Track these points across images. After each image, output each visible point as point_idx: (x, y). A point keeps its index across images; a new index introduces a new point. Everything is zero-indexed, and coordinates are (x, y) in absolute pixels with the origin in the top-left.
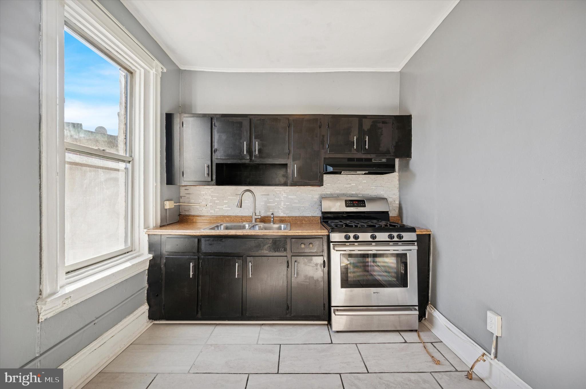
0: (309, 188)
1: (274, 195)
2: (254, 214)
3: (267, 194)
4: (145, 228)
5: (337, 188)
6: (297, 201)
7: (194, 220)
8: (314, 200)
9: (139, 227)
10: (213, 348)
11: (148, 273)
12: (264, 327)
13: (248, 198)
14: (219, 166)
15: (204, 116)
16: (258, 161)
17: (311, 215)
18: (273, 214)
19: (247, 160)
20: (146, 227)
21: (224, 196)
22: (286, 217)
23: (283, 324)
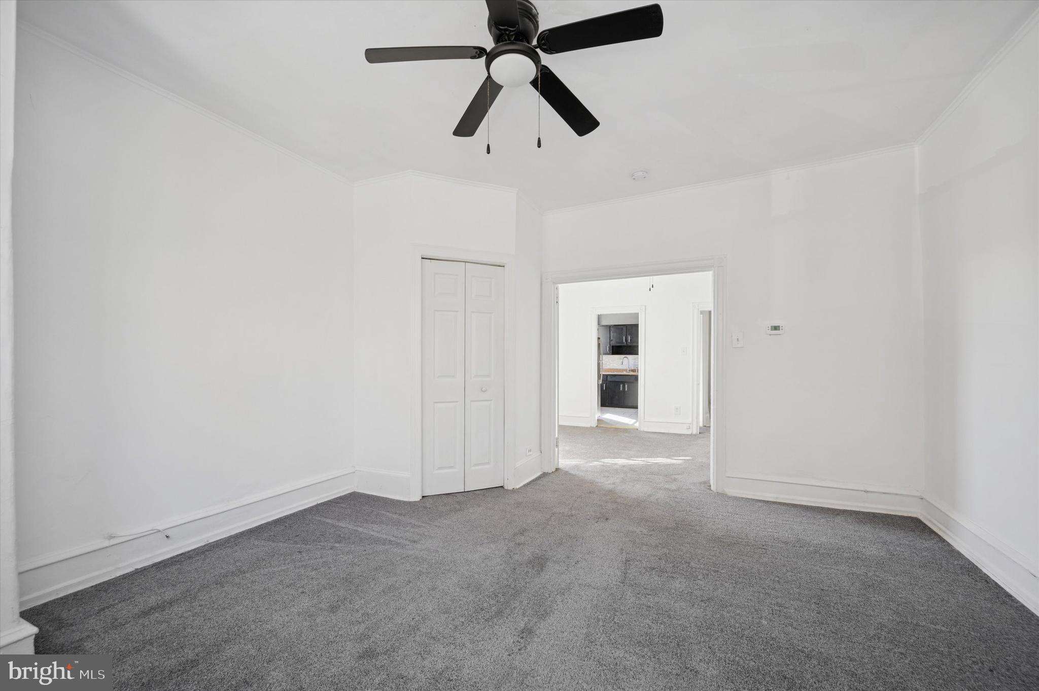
2: (628, 367)
13: (625, 361)
14: (613, 347)
15: (607, 326)
16: (630, 344)
19: (625, 344)
21: (615, 359)
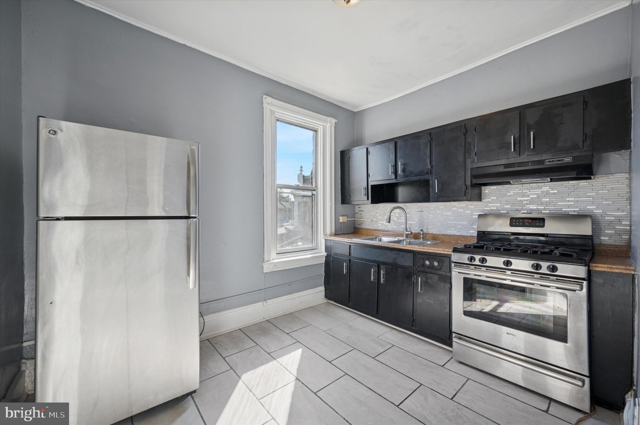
0: (466, 203)
1: (428, 212)
2: (405, 230)
3: (421, 210)
4: (323, 235)
5: (507, 203)
6: (453, 218)
7: (363, 232)
8: (474, 217)
9: (321, 233)
10: (348, 327)
11: (325, 265)
12: (394, 331)
14: (373, 187)
16: (403, 180)
17: (470, 235)
18: (421, 230)
19: (393, 180)
20: (325, 235)
21: (384, 212)
22: (439, 235)
23: (411, 335)
